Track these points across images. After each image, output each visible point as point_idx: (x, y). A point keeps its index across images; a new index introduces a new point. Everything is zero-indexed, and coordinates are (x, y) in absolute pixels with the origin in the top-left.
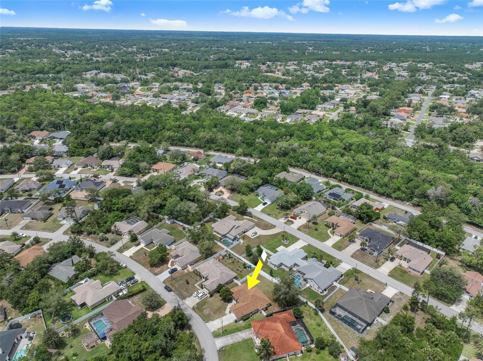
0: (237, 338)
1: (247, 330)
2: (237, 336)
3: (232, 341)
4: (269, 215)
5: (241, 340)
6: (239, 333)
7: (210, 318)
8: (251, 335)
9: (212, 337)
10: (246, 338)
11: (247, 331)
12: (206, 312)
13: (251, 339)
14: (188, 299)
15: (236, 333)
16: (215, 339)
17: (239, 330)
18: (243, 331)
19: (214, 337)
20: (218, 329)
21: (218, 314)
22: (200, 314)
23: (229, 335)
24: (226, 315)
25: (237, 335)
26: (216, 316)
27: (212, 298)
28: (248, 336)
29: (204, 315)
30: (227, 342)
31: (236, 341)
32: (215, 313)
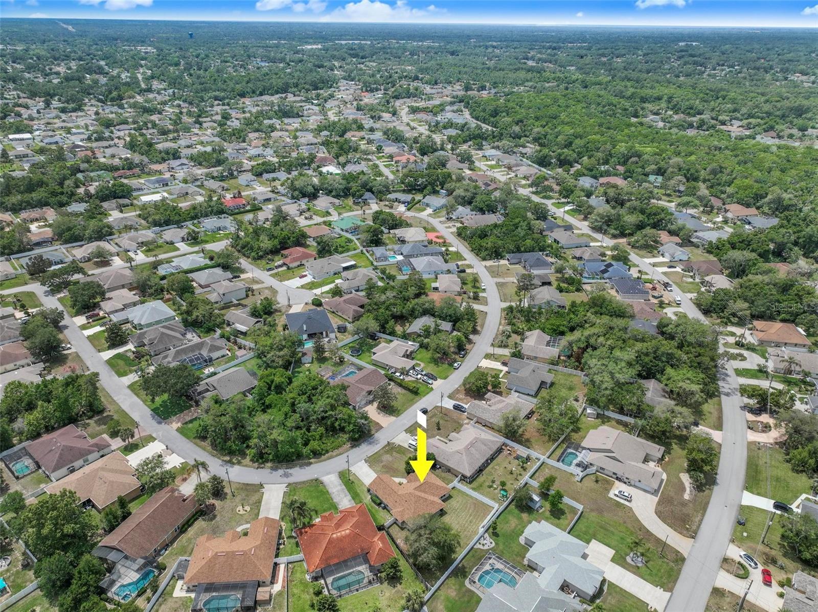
0: (340, 497)
2: (343, 496)
3: (335, 492)
5: (335, 501)
6: (349, 497)
7: (375, 463)
9: (340, 470)
10: (340, 507)
12: (387, 458)
16: (337, 474)
17: (356, 497)
19: (340, 473)
20: (354, 474)
21: (384, 470)
22: (382, 452)
23: (344, 487)
25: (346, 496)
29: (380, 456)
30: (332, 487)
31: (333, 496)
32: (384, 466)
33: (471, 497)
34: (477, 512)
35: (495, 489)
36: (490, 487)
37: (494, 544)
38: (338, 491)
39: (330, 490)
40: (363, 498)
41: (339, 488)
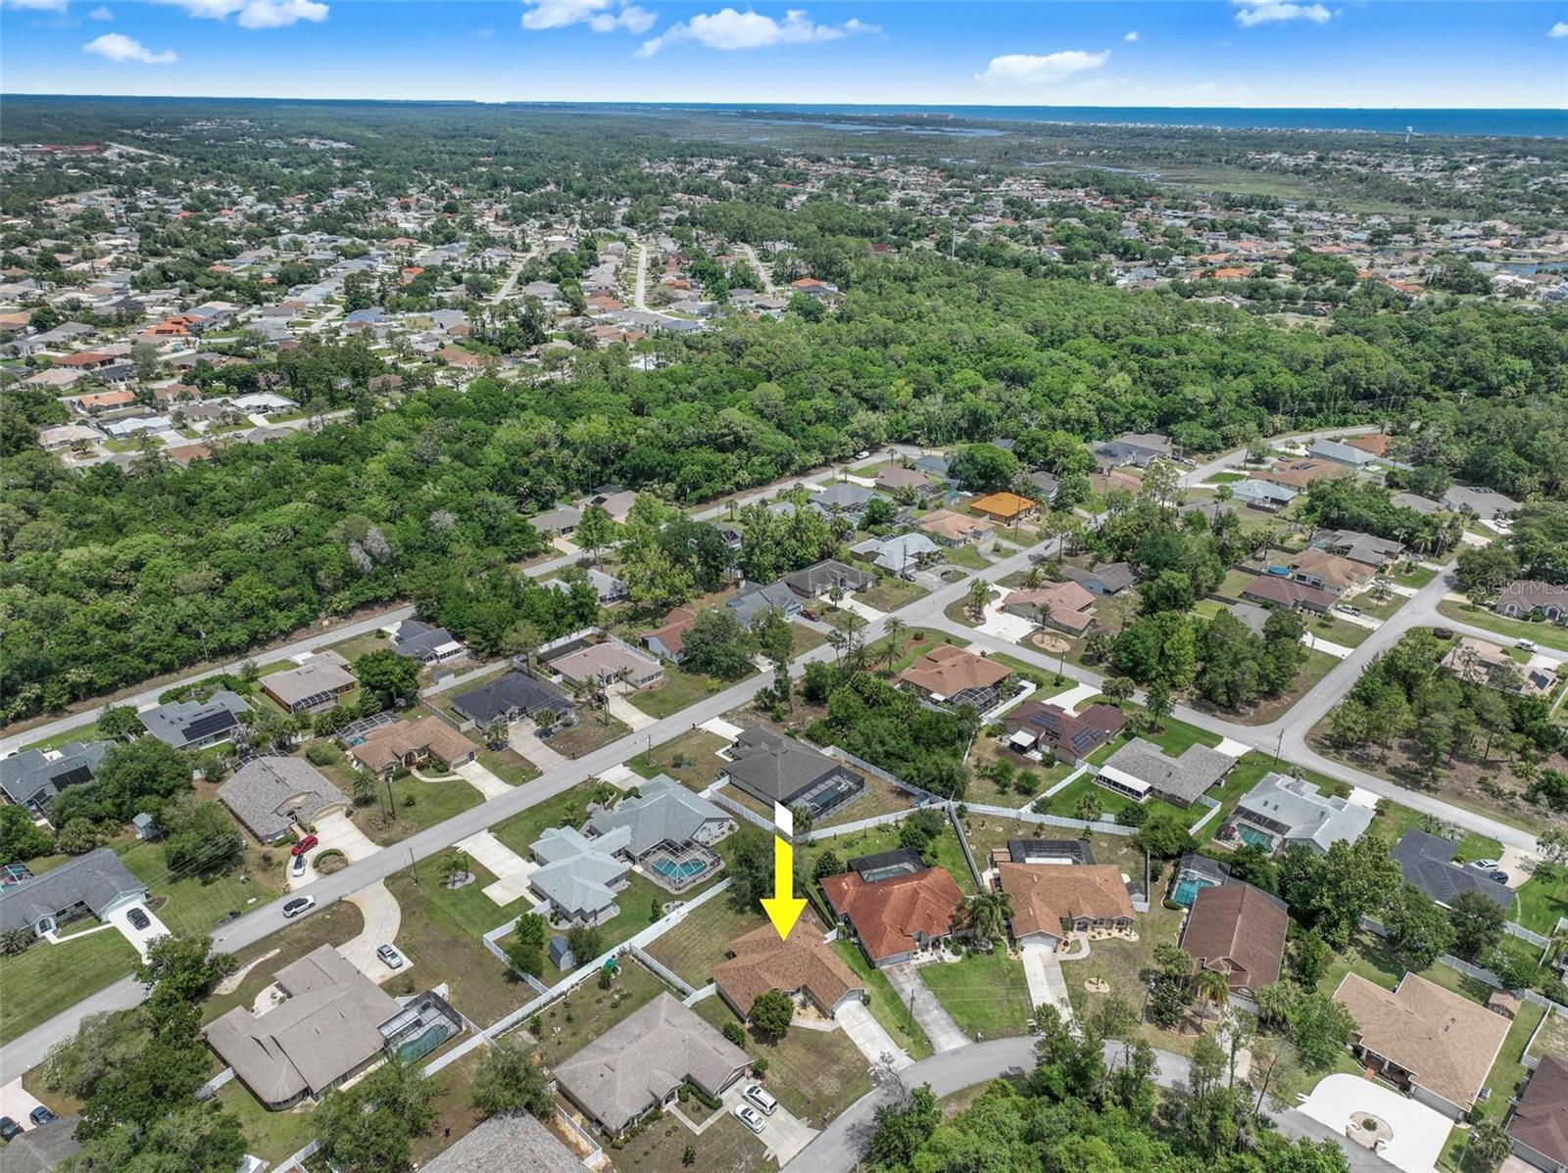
0: (924, 1001)
1: (890, 980)
2: (918, 1002)
3: (936, 1013)
4: (235, 915)
5: (931, 993)
6: (905, 998)
8: (906, 971)
9: (931, 1060)
10: (918, 981)
11: (895, 980)
12: (830, 1086)
13: (918, 970)
14: (772, 1150)
15: (908, 1004)
16: (938, 1051)
17: (893, 998)
18: (896, 988)
19: (932, 1054)
20: (901, 1048)
21: (836, 1050)
23: (918, 1020)
24: (840, 1028)
25: (912, 1001)
26: (847, 1054)
30: (942, 1023)
31: (935, 1003)
32: (836, 1060)
35: (617, 991)
38: (929, 1011)
39: (945, 1015)
41: (928, 1018)
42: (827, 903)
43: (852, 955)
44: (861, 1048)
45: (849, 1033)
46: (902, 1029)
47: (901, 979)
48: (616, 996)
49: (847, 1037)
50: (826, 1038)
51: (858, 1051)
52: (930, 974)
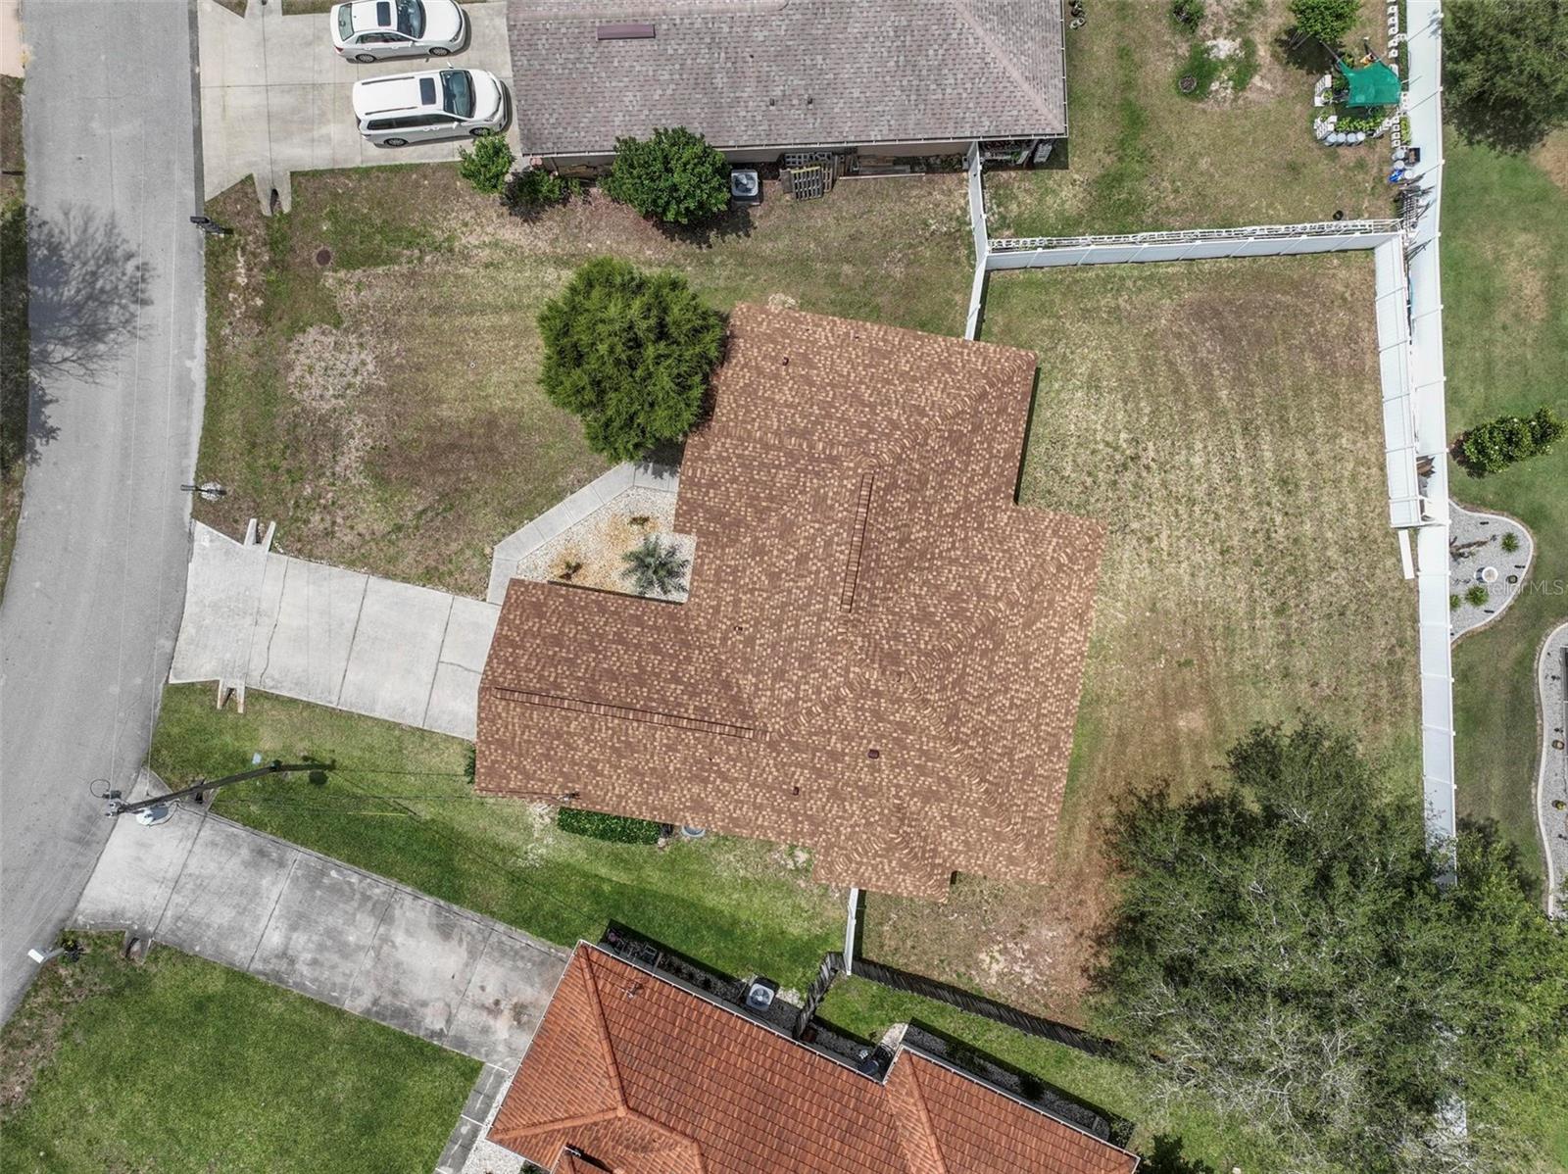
0: (345, 951)
1: (523, 938)
2: (361, 930)
3: (275, 939)
5: (355, 1005)
6: (415, 910)
7: (297, 477)
8: (502, 1028)
10: (432, 1020)
11: (502, 951)
12: (322, 367)
13: (471, 1071)
15: (379, 887)
18: (470, 921)
20: (254, 695)
21: (415, 501)
22: (241, 343)
23: (299, 856)
25: (384, 914)
26: (371, 518)
27: (514, 233)
28: (465, 1017)
30: (222, 916)
31: (306, 975)
32: (383, 467)
33: (1149, 274)
34: (1270, 368)
35: (1244, 70)
36: (1197, 75)
37: (1527, 540)
38: (297, 921)
39: (240, 953)
40: (509, 837)
41: (277, 889)
42: (1032, 1089)
43: (727, 930)
44: (356, 580)
45: (436, 597)
46: (319, 771)
47: (491, 977)
48: (1224, 47)
49: (430, 577)
50: (485, 517)
51: (356, 559)
52: (422, 1086)
